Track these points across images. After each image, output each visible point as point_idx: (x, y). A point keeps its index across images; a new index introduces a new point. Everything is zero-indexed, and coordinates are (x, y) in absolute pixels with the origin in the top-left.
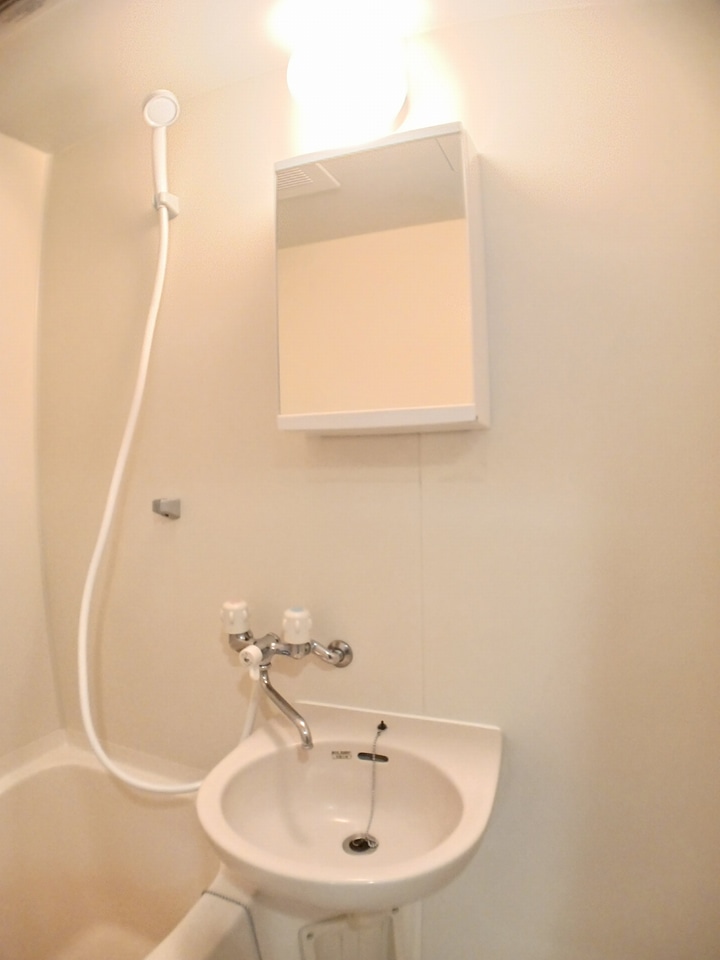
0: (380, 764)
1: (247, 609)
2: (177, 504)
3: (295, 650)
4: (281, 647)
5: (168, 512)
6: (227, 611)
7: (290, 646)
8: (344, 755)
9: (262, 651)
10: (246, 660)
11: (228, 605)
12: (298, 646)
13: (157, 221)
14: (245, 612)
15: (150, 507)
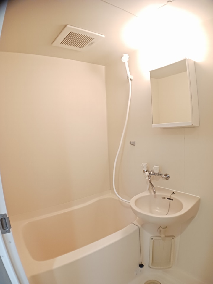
0: (171, 201)
1: (147, 165)
2: (135, 142)
3: (156, 174)
4: (153, 173)
5: (133, 144)
6: (142, 165)
7: (155, 173)
8: (164, 198)
9: (149, 174)
10: (145, 175)
11: (143, 164)
12: (157, 173)
13: (128, 82)
14: (146, 166)
15: (129, 143)
